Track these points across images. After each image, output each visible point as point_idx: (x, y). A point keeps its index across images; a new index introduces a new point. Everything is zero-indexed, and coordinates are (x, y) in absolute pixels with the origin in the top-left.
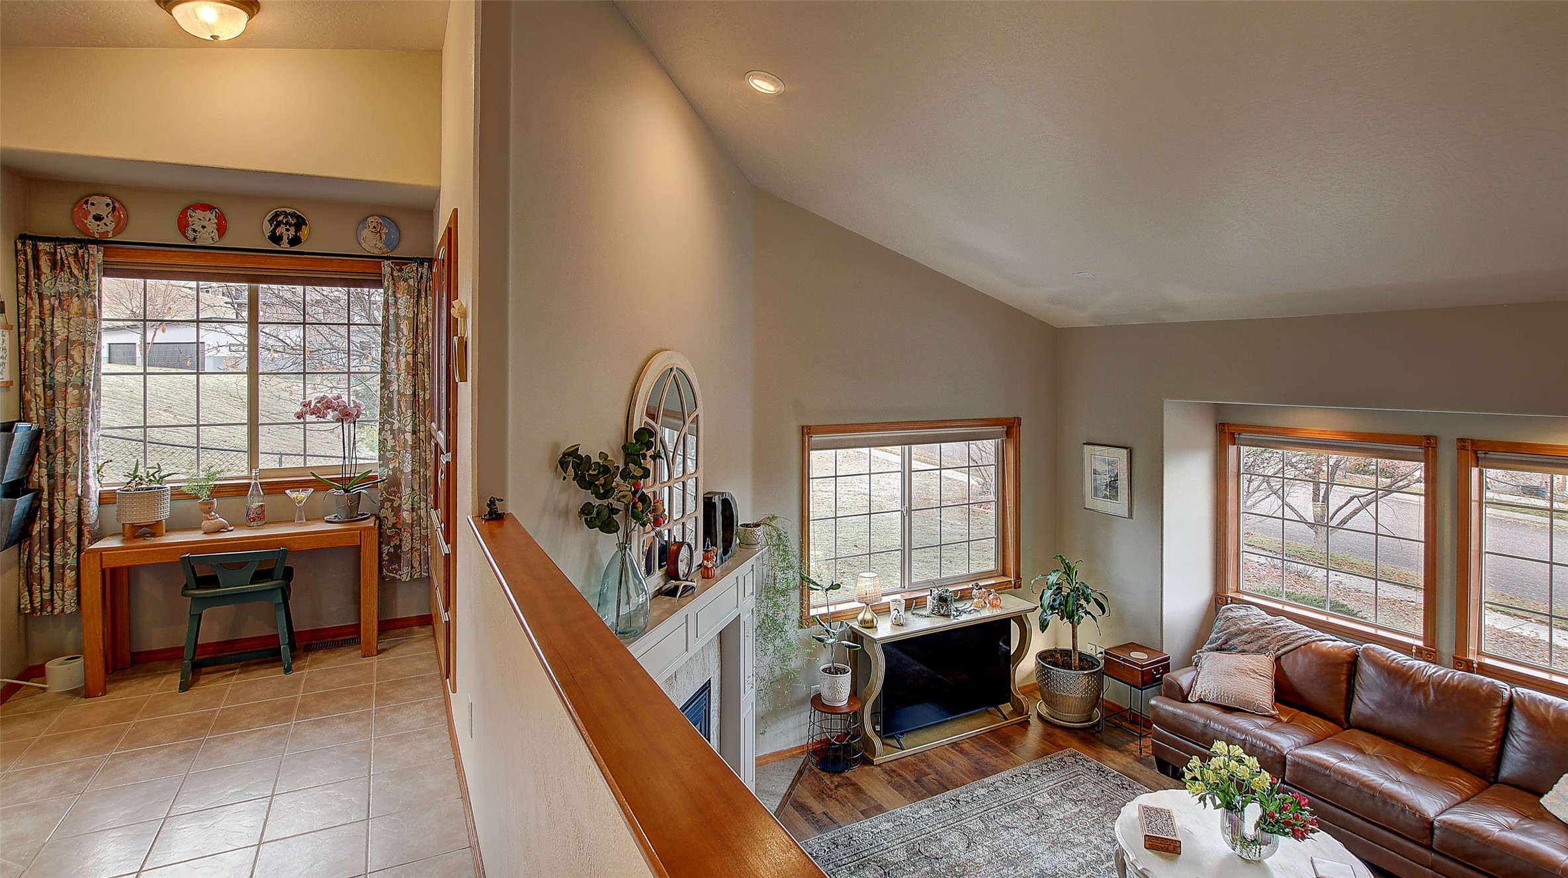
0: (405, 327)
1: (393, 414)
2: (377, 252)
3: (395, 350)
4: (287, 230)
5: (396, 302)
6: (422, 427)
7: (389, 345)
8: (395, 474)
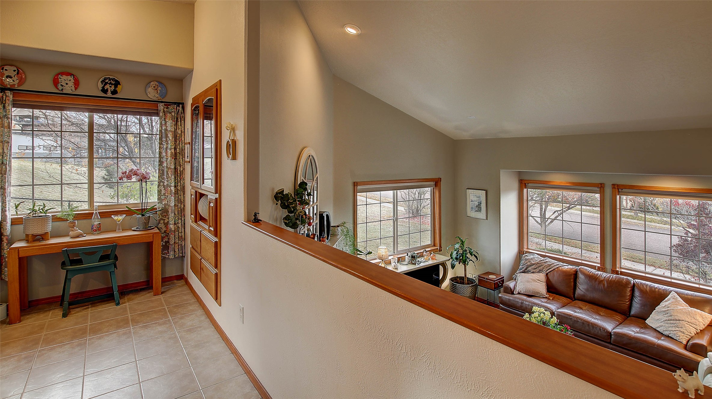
0: (170, 136)
1: (164, 178)
2: (155, 99)
3: (165, 147)
4: (111, 87)
5: (166, 124)
6: (179, 184)
7: (162, 144)
8: (165, 207)
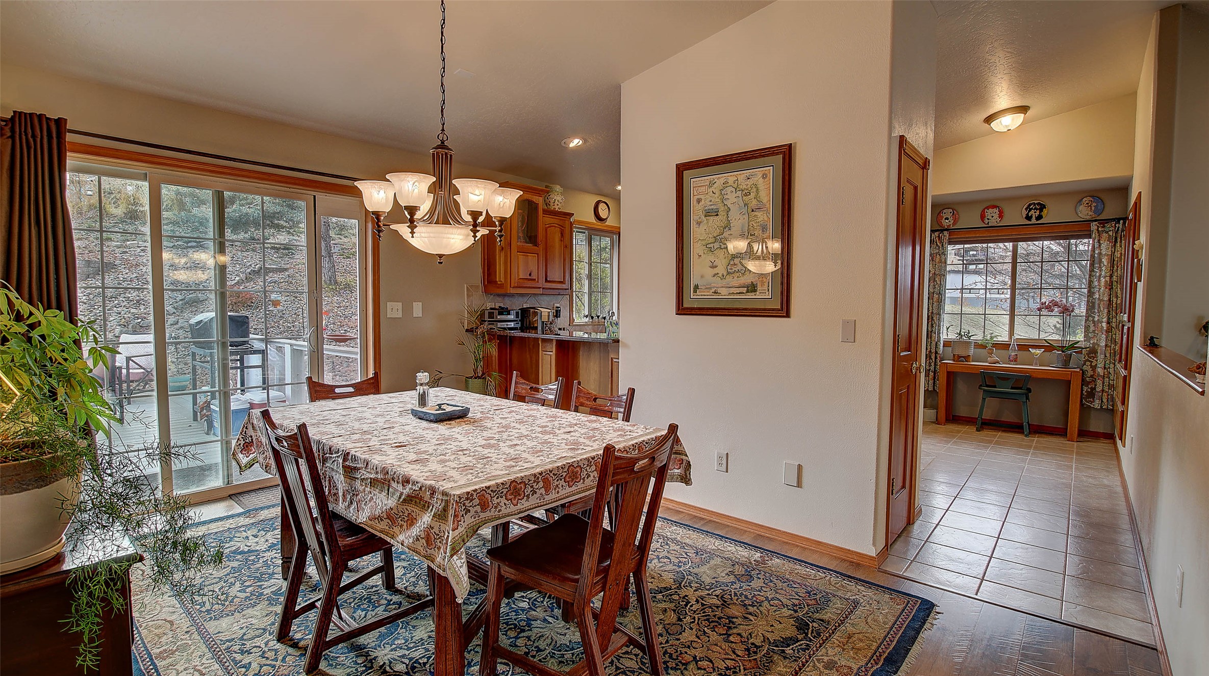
0: (1105, 261)
1: (1095, 312)
2: (1088, 218)
3: (1098, 274)
4: (1035, 212)
5: (1100, 246)
6: (1114, 320)
7: (1093, 271)
8: (1094, 347)
